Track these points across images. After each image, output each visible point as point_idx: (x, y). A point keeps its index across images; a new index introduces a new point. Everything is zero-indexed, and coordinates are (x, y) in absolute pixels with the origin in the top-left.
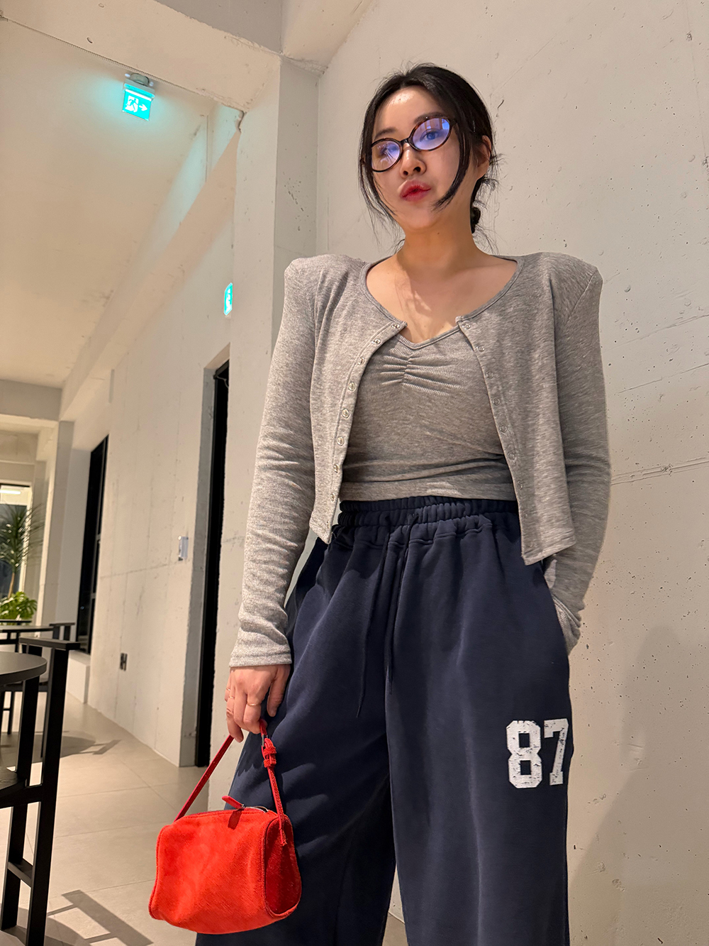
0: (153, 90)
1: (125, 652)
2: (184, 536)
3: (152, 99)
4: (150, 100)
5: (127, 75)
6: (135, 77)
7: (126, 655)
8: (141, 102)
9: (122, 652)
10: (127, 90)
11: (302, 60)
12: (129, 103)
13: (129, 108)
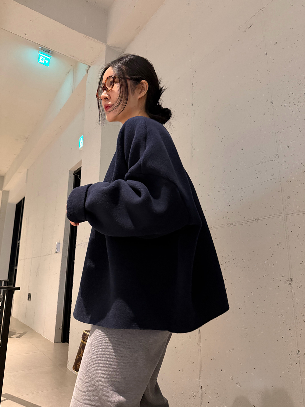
0: (51, 54)
2: (59, 242)
4: (50, 58)
5: (40, 48)
6: (43, 49)
8: (46, 59)
9: (29, 293)
10: (40, 54)
11: (115, 47)
13: (41, 61)
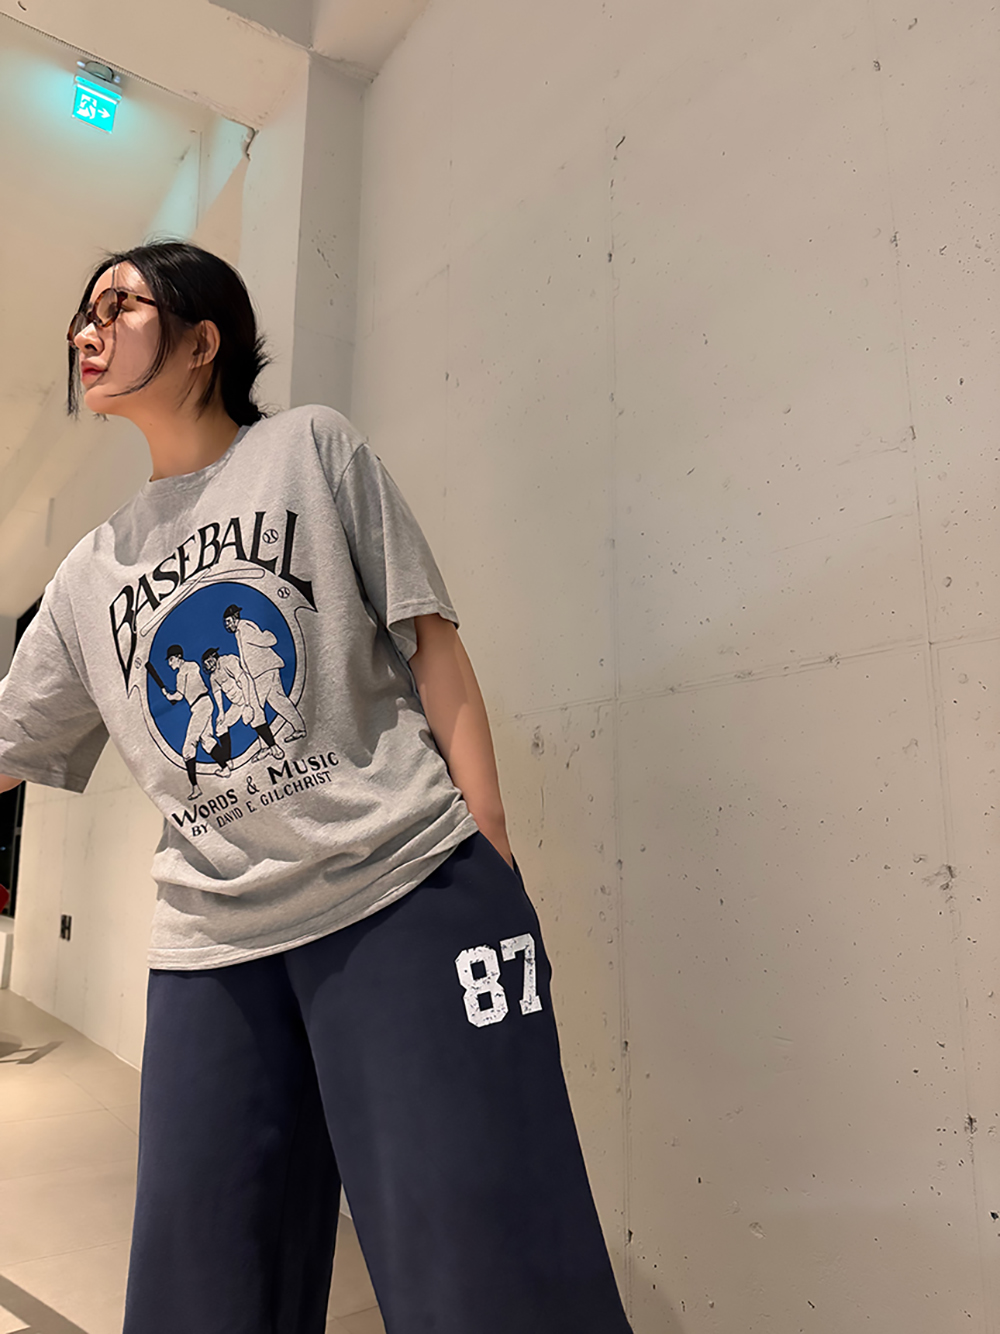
0: (120, 89)
1: (67, 914)
3: (118, 102)
4: (115, 103)
5: (80, 64)
6: (92, 67)
7: (70, 918)
8: (101, 105)
9: (64, 913)
10: (79, 86)
11: (341, 61)
12: (83, 105)
13: (84, 113)
